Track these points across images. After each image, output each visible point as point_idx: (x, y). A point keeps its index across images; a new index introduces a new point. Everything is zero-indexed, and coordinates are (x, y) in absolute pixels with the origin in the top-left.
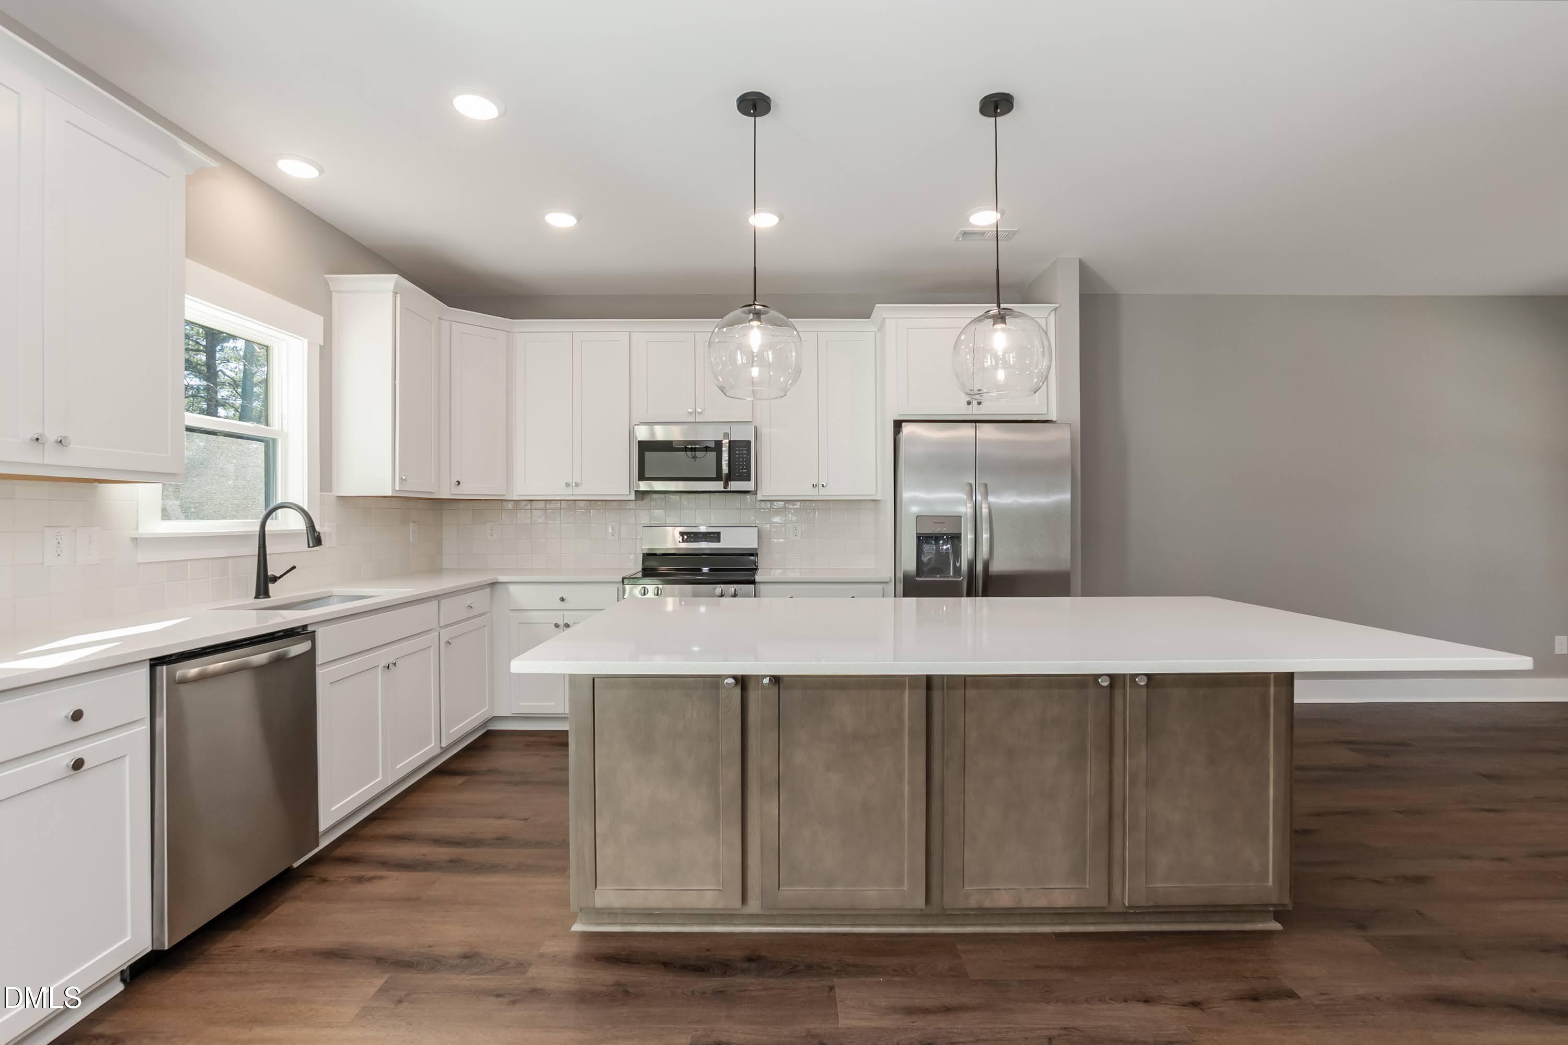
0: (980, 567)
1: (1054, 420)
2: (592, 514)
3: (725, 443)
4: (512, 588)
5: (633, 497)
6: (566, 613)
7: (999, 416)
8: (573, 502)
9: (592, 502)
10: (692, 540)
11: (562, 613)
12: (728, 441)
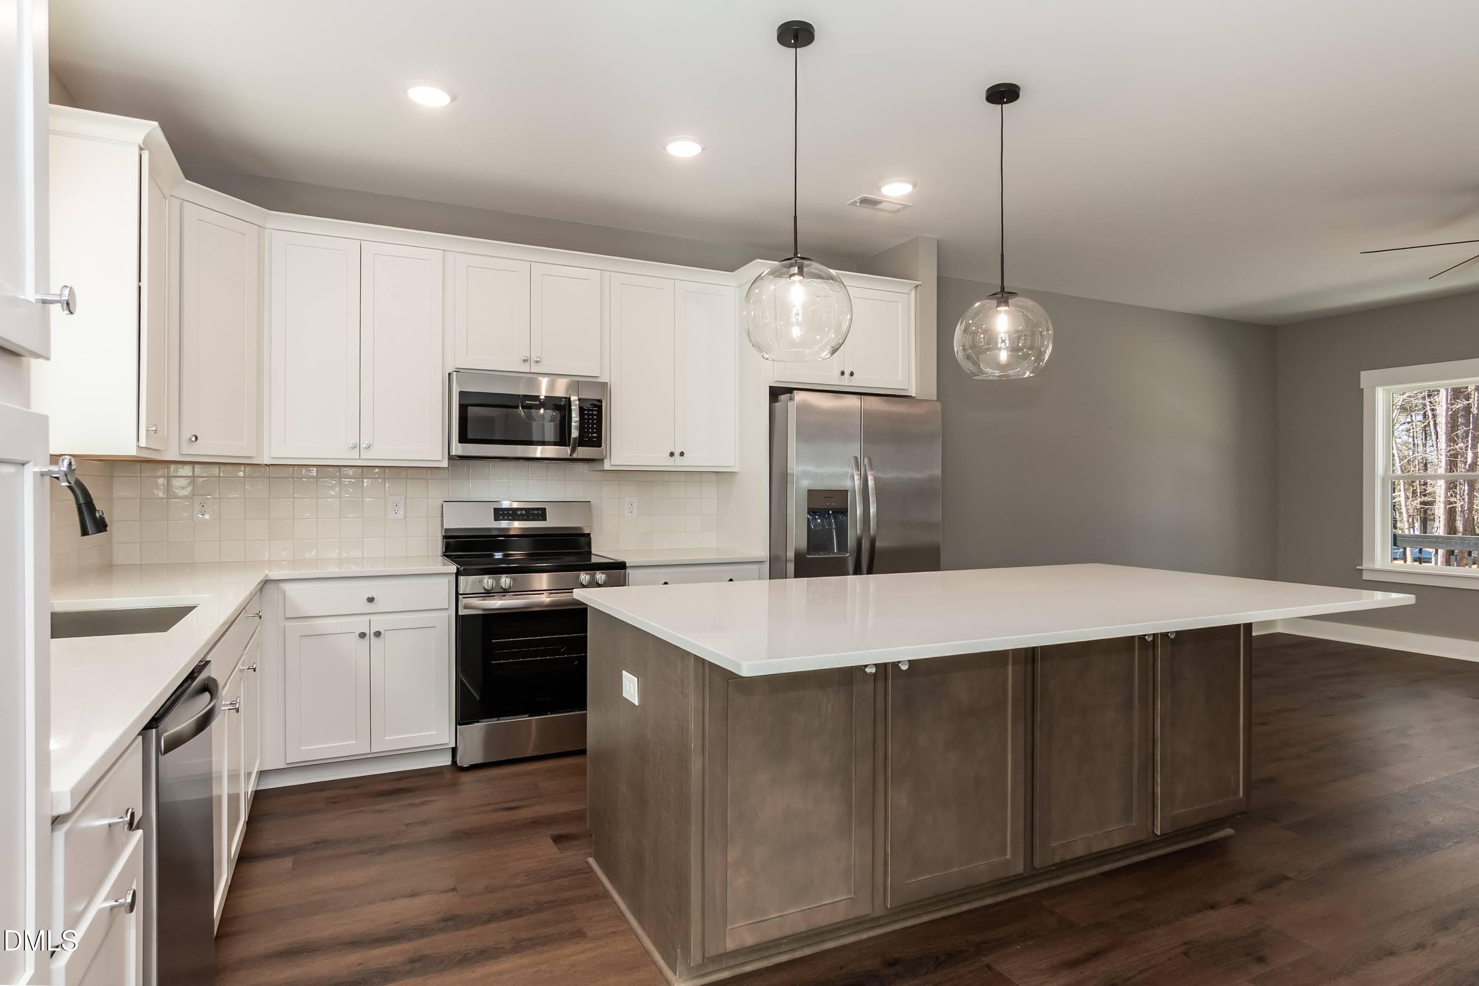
0: (866, 545)
1: (913, 396)
2: (365, 484)
3: (574, 401)
4: (287, 587)
5: (445, 464)
6: (373, 618)
7: (867, 388)
8: (337, 469)
9: (365, 469)
10: (510, 518)
11: (367, 618)
12: (576, 398)
